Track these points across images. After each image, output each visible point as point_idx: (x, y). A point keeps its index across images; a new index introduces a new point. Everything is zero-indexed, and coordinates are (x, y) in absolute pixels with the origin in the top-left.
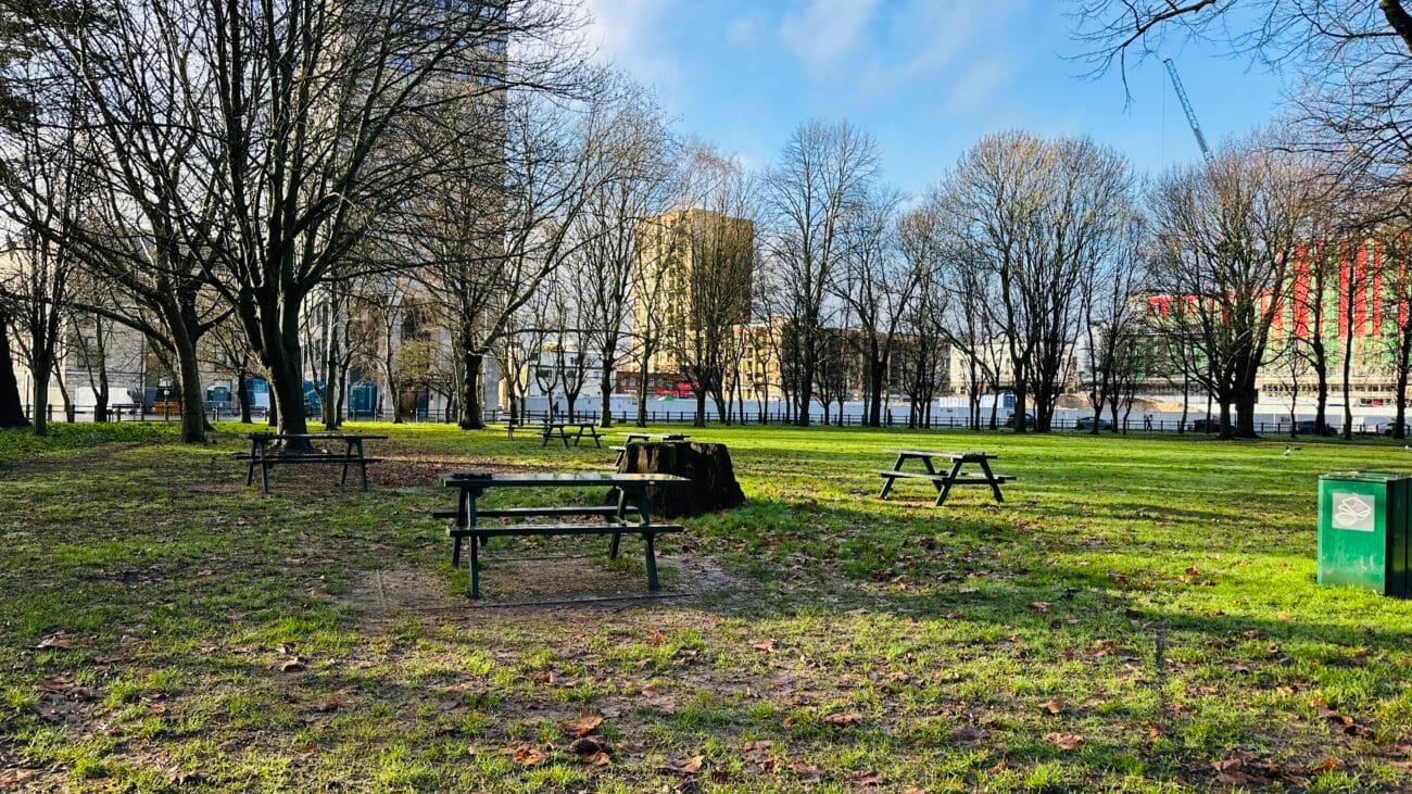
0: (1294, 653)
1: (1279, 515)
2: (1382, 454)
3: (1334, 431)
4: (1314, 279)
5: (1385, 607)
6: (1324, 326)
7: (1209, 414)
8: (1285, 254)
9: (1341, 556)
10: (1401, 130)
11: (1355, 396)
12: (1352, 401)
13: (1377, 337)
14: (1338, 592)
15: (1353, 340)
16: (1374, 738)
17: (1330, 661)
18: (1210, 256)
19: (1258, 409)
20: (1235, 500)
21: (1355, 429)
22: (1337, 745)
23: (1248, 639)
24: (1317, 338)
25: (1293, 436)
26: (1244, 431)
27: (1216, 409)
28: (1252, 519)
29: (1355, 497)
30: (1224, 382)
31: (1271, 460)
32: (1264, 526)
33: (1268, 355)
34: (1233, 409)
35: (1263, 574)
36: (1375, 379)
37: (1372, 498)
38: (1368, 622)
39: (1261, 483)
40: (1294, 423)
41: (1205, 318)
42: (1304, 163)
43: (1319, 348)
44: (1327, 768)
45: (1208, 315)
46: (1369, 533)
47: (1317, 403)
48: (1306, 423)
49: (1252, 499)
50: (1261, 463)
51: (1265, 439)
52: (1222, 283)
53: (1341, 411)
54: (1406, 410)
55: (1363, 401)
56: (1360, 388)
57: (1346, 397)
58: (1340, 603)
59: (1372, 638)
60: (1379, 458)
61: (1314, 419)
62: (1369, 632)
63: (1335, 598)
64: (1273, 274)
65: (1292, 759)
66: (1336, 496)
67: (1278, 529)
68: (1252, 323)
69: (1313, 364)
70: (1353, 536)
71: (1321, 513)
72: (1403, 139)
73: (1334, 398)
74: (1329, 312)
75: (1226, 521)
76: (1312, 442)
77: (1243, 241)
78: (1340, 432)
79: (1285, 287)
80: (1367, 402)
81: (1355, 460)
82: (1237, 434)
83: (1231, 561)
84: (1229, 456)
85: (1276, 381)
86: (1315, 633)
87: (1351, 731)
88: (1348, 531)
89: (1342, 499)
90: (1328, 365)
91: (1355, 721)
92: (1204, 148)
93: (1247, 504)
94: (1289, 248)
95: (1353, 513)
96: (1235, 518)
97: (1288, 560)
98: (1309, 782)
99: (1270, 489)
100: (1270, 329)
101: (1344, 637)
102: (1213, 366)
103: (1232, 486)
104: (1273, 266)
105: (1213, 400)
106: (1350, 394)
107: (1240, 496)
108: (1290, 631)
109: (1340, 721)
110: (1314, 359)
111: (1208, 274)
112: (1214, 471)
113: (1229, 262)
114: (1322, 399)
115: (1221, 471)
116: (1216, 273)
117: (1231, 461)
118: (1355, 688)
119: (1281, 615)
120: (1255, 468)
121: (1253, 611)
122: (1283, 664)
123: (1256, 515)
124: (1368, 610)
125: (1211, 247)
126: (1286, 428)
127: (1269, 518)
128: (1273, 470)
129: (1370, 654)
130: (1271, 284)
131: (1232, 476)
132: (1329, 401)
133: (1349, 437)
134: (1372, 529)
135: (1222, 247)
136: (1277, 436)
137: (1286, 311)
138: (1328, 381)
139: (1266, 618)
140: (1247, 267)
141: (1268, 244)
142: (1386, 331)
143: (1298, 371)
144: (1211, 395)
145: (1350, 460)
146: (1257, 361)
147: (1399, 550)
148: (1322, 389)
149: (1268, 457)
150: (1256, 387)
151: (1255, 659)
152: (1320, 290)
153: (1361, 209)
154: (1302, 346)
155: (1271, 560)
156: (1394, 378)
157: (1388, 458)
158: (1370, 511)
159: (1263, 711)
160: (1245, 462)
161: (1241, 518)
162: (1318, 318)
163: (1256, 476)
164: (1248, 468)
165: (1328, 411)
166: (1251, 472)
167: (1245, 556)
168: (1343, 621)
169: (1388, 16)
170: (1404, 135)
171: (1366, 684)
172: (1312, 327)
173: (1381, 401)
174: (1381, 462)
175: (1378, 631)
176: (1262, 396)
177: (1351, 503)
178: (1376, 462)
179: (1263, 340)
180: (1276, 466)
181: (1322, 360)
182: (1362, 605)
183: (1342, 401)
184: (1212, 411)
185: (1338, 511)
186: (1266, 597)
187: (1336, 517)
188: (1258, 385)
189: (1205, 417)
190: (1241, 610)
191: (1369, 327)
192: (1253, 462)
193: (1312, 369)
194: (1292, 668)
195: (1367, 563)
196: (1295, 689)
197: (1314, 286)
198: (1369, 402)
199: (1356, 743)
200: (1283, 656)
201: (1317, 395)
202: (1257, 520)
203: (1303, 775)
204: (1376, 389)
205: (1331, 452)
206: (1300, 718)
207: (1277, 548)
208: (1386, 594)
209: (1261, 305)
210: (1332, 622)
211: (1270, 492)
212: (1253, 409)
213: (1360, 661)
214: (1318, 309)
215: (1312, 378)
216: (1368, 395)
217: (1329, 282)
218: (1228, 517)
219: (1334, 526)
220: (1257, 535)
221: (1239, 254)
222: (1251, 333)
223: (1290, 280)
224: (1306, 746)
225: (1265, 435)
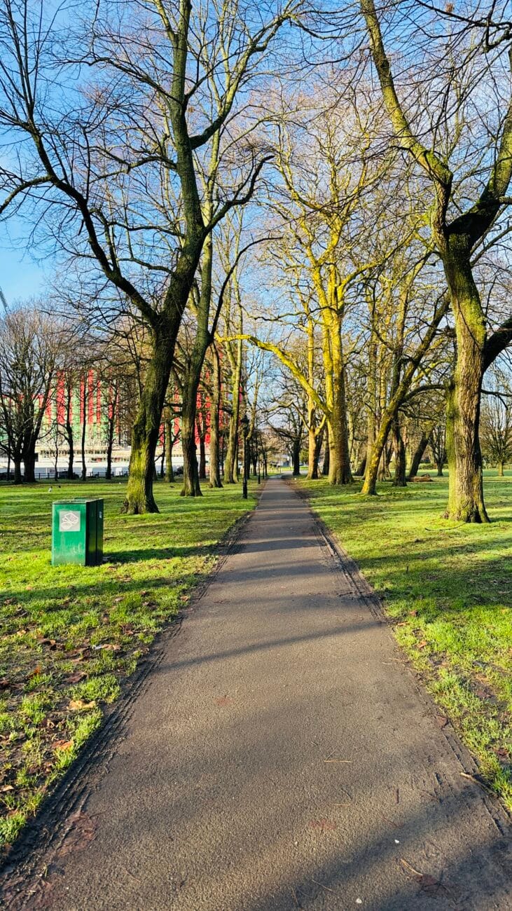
0: (30, 609)
1: (39, 527)
2: (99, 488)
3: (77, 476)
4: (66, 390)
5: (84, 573)
6: (72, 417)
7: (9, 468)
8: (50, 374)
9: (63, 546)
10: (103, 312)
11: (88, 457)
12: (86, 460)
13: (98, 424)
14: (61, 568)
15: (87, 425)
16: (65, 649)
17: (50, 609)
18: (8, 371)
19: (37, 465)
20: (15, 521)
21: (88, 474)
22: (44, 658)
23: (6, 605)
24: (68, 423)
25: (56, 480)
26: (29, 478)
27: (13, 465)
28: (23, 531)
29: (71, 513)
30: (17, 450)
31: (41, 495)
32: (30, 534)
33: (42, 433)
34: (22, 465)
35: (22, 564)
36: (98, 447)
37: (79, 512)
38: (74, 583)
39: (33, 510)
40: (57, 473)
41: (5, 409)
42: (60, 323)
43: (69, 430)
44: (35, 674)
45: (7, 408)
46: (78, 532)
47: (68, 461)
48: (63, 472)
49: (26, 519)
50: (35, 497)
51: (41, 483)
52: (15, 389)
53: (81, 465)
54: (112, 464)
55: (93, 459)
56: (91, 452)
57: (83, 457)
58: (62, 574)
59: (74, 591)
60: (97, 490)
61: (67, 470)
62: (73, 588)
63: (59, 572)
64: (44, 386)
65: (18, 674)
66: (61, 513)
67: (37, 535)
68: (32, 413)
69: (66, 438)
70: (70, 535)
71: (53, 524)
72: (104, 318)
73: (77, 457)
74: (75, 410)
75: (8, 534)
76: (66, 483)
77: (27, 365)
78: (80, 476)
79: (50, 393)
80: (94, 460)
81: (85, 492)
82: (24, 481)
83: (5, 559)
84: (17, 494)
85: (47, 449)
86: (45, 594)
87: (54, 648)
88: (68, 532)
89: (64, 514)
90: (74, 440)
91: (57, 641)
92: (5, 305)
93: (22, 522)
94: (52, 371)
95: (69, 522)
96: (14, 532)
97: (38, 554)
98: (25, 685)
99: (38, 512)
100: (43, 418)
101: (60, 593)
102: (11, 440)
103: (16, 512)
104: (44, 381)
105: (11, 460)
106: (85, 455)
107: (19, 518)
108: (31, 595)
109: (48, 643)
110: (67, 435)
111: (7, 382)
112: (7, 504)
113: (20, 376)
114: (71, 459)
115: (11, 504)
116: (11, 381)
117: (18, 497)
118: (60, 622)
119: (28, 587)
120: (31, 500)
121: (13, 587)
122: (23, 617)
123: (26, 528)
124: (74, 577)
125: (9, 366)
126: (53, 476)
127: (34, 529)
128: (41, 501)
129: (71, 601)
130: (43, 391)
131: (18, 506)
132: (75, 459)
133: (84, 479)
134: (79, 530)
135: (15, 367)
136: (48, 481)
137: (52, 407)
138: (74, 448)
139: (18, 590)
140: (29, 380)
141: (41, 367)
142: (103, 421)
143: (59, 443)
144: (10, 458)
145: (82, 492)
146: (35, 437)
147: (93, 540)
148: (71, 452)
149: (40, 493)
150: (36, 452)
151: (8, 617)
152: (69, 397)
153: (89, 353)
154: (61, 428)
155: (28, 555)
156: (106, 447)
157: (101, 490)
158: (78, 520)
159: (6, 648)
160: (26, 497)
161: (18, 531)
162: (68, 412)
163: (31, 505)
164: (27, 500)
165: (75, 465)
166: (29, 503)
167: (15, 554)
168: (62, 584)
169: (92, 247)
170: (105, 315)
171: (65, 619)
172: (66, 418)
173: (101, 459)
174: (98, 492)
175: (78, 587)
176: (40, 457)
177: (69, 516)
178: (95, 492)
179: (39, 424)
180: (43, 498)
181: (71, 436)
182: (72, 574)
183: (81, 460)
184: (10, 467)
185: (62, 522)
186: (20, 578)
187: (61, 525)
188: (37, 450)
189: (6, 471)
190: (5, 588)
191: (95, 418)
192: (31, 497)
193: (66, 441)
194: (28, 618)
195: (76, 549)
196: (27, 630)
197: (66, 394)
198: (95, 460)
199: (55, 654)
200: (25, 612)
201: (68, 456)
202: (26, 531)
203: (22, 682)
204: (98, 453)
205: (74, 488)
206: (27, 647)
207: (34, 547)
208: (86, 566)
209: (37, 404)
210: (55, 586)
211: (37, 514)
212: (34, 464)
213: (66, 606)
214: (68, 408)
215: (66, 447)
216: (95, 456)
217: (74, 391)
218: (10, 531)
219: (60, 530)
220: (25, 541)
221: (24, 373)
222: (32, 419)
223: (53, 390)
224: (28, 664)
225: (41, 481)
